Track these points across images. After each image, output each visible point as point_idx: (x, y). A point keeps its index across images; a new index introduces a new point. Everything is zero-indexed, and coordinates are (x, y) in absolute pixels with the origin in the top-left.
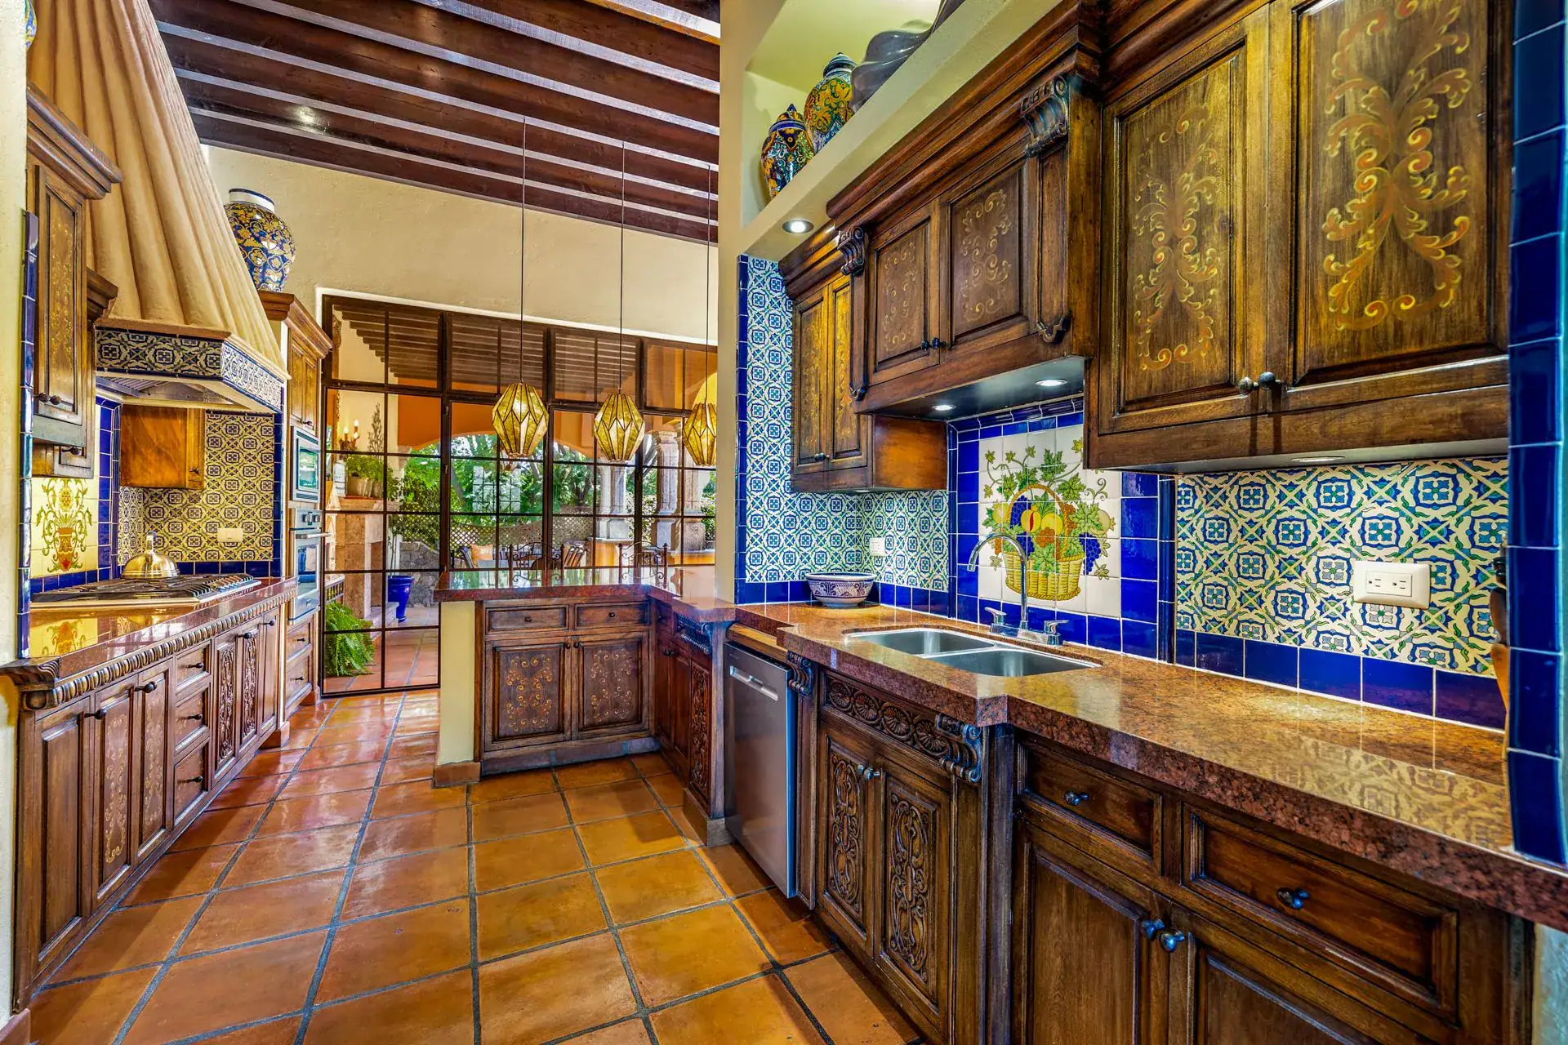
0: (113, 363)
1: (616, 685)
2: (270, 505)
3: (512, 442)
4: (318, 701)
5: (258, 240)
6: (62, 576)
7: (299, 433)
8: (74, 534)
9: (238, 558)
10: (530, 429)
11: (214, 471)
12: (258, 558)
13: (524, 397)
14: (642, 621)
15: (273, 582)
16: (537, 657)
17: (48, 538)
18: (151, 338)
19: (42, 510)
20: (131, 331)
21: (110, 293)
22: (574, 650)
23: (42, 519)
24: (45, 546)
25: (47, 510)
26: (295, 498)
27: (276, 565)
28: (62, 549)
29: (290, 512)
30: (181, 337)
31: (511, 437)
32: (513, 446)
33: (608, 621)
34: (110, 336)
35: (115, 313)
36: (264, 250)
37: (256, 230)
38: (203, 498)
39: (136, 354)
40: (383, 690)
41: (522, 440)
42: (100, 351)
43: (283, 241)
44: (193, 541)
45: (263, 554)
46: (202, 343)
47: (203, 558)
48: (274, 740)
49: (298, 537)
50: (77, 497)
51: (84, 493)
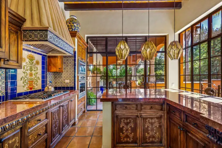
0: (25, 39)
1: (153, 130)
2: (74, 75)
3: (121, 56)
4: (86, 111)
5: (73, 24)
6: (29, 91)
7: (80, 61)
8: (34, 82)
9: (68, 86)
10: (125, 52)
11: (65, 69)
12: (72, 86)
13: (123, 44)
14: (162, 110)
15: (74, 91)
16: (129, 119)
17: (25, 83)
18: (33, 31)
19: (23, 77)
20: (29, 30)
21: (24, 20)
22: (140, 118)
23: (23, 79)
24: (24, 85)
25: (24, 77)
26: (79, 73)
27: (75, 87)
28: (30, 85)
29: (78, 77)
30: (39, 30)
31: (120, 55)
32: (121, 58)
33: (150, 109)
34: (25, 32)
35: (25, 26)
36: (74, 26)
37: (73, 22)
38: (63, 74)
39: (30, 36)
40: (97, 110)
41: (123, 55)
42: (23, 36)
43: (78, 24)
44: (61, 82)
45: (72, 85)
46: (44, 31)
47: (63, 86)
48: (74, 124)
49: (80, 81)
50: (35, 74)
51: (37, 73)
